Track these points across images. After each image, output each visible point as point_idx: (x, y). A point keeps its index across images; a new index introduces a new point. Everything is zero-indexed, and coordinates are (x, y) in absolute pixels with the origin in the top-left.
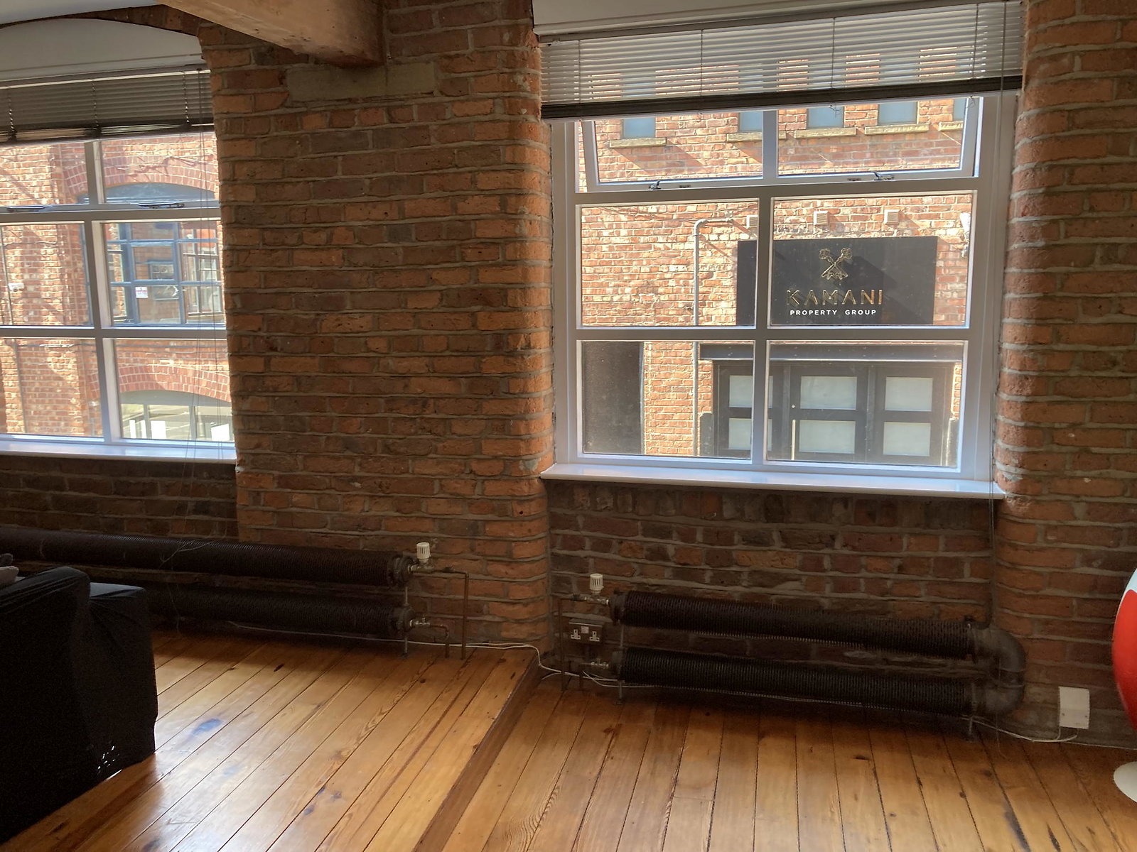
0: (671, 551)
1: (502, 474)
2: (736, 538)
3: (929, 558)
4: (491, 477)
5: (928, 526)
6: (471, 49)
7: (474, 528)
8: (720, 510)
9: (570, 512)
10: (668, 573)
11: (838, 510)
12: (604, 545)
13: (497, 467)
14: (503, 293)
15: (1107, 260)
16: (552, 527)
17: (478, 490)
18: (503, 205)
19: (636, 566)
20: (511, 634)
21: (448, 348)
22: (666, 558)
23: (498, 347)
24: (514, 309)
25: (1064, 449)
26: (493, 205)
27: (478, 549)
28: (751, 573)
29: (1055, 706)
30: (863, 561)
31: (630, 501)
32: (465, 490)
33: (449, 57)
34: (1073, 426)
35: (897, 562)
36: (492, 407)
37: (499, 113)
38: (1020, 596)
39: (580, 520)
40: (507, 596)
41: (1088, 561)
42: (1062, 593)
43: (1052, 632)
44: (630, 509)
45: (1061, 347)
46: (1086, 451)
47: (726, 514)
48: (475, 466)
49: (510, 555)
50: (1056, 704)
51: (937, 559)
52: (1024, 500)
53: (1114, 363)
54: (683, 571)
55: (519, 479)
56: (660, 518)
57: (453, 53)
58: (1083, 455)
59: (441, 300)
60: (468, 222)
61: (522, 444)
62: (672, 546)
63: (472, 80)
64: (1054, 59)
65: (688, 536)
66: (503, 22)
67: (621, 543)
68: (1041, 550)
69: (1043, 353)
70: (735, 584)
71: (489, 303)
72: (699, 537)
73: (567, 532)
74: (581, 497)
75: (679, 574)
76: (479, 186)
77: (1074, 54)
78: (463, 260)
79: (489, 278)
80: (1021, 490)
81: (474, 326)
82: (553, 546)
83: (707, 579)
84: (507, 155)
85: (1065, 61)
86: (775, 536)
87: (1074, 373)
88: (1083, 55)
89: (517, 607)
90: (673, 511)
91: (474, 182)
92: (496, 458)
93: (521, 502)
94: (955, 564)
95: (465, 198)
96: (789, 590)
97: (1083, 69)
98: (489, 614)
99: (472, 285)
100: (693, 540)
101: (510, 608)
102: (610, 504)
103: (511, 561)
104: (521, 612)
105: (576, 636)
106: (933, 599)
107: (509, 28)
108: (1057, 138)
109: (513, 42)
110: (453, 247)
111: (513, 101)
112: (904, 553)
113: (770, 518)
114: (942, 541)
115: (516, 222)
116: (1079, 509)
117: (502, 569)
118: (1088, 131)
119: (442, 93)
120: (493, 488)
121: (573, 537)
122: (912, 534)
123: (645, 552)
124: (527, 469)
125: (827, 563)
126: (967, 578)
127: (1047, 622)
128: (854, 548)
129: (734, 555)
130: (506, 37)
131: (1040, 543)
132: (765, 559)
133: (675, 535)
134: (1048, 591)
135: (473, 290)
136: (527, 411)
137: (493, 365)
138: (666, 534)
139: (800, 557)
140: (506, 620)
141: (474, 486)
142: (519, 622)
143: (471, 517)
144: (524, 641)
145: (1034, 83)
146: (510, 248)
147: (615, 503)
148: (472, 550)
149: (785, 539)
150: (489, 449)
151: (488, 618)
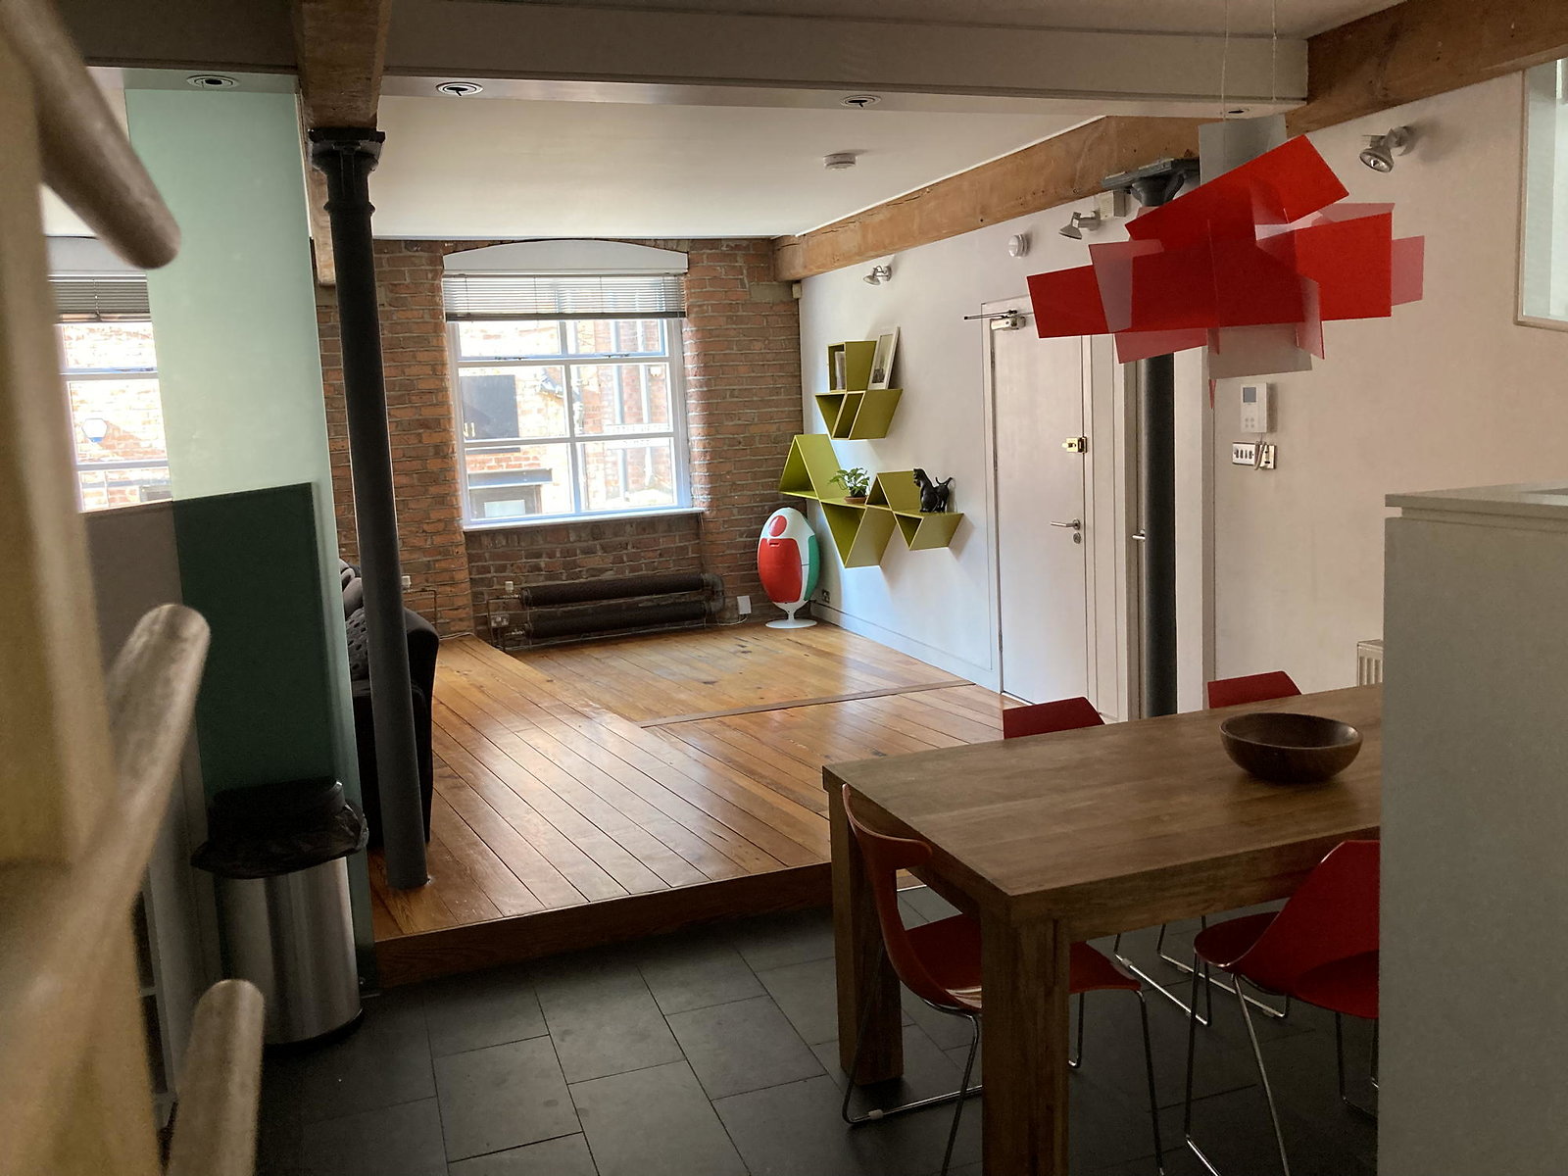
0: (543, 565)
1: (444, 530)
2: (578, 552)
3: (672, 548)
4: (437, 533)
5: (670, 531)
6: (408, 281)
7: (428, 565)
8: (568, 537)
9: (479, 552)
10: (542, 578)
11: (628, 528)
12: (502, 569)
13: (441, 526)
14: (438, 421)
15: (732, 396)
16: (470, 563)
17: (429, 542)
18: (434, 370)
19: (522, 578)
20: (457, 628)
21: (404, 456)
22: (540, 570)
23: (437, 453)
24: (445, 430)
25: (727, 484)
26: (428, 370)
27: (431, 580)
28: (587, 571)
29: (736, 605)
30: (642, 554)
31: (516, 539)
32: (422, 544)
33: (395, 285)
34: (728, 473)
35: (659, 552)
36: (433, 490)
37: (427, 318)
38: (717, 556)
39: (487, 555)
40: (453, 605)
41: (741, 536)
42: (733, 552)
43: (731, 571)
44: (516, 544)
45: (719, 436)
46: (734, 484)
47: (571, 539)
48: (425, 527)
49: (452, 578)
50: (737, 605)
51: (677, 547)
52: (713, 510)
53: (740, 443)
54: (550, 577)
55: (454, 533)
56: (535, 547)
57: (396, 282)
58: (734, 486)
59: (397, 427)
60: (412, 381)
61: (455, 511)
62: (543, 562)
63: (409, 299)
64: (700, 306)
65: (551, 555)
66: (428, 268)
67: (512, 565)
68: (722, 532)
69: (713, 440)
70: (579, 578)
71: (429, 428)
72: (558, 555)
73: (480, 564)
74: (485, 541)
75: (549, 578)
76: (418, 359)
77: (708, 305)
78: (410, 402)
79: (428, 413)
80: (711, 506)
81: (420, 442)
82: (470, 574)
83: (564, 578)
84: (435, 343)
85: (705, 307)
86: (598, 547)
87: (726, 448)
88: (712, 305)
89: (460, 611)
90: (541, 542)
91: (414, 357)
92: (440, 520)
93: (457, 546)
94: (684, 549)
95: (410, 366)
96: (608, 576)
97: (713, 312)
98: (441, 618)
99: (417, 417)
100: (555, 557)
101: (455, 612)
102: (504, 543)
103: (453, 583)
104: (462, 613)
105: (493, 625)
106: (677, 568)
107: (431, 271)
108: (706, 342)
109: (433, 279)
110: (403, 395)
111: (435, 312)
112: (661, 547)
113: (594, 539)
114: (677, 538)
115: (442, 380)
116: (735, 511)
117: (448, 589)
118: (717, 339)
119: (390, 305)
120: (438, 540)
121: (483, 567)
122: (664, 537)
123: (527, 568)
124: (458, 525)
125: (625, 559)
126: (691, 555)
127: (729, 567)
128: (638, 548)
129: (578, 561)
130: (430, 276)
131: (722, 530)
132: (595, 561)
133: (544, 556)
134: (728, 552)
135: (418, 420)
136: (456, 491)
137: (433, 465)
138: (538, 555)
139: (612, 558)
140: (453, 620)
141: (426, 540)
142: (461, 620)
143: (425, 559)
144: (465, 631)
145: (692, 316)
146: (440, 394)
147: (507, 542)
148: (427, 581)
149: (604, 549)
150: (434, 516)
151: (442, 621)
